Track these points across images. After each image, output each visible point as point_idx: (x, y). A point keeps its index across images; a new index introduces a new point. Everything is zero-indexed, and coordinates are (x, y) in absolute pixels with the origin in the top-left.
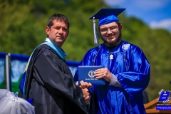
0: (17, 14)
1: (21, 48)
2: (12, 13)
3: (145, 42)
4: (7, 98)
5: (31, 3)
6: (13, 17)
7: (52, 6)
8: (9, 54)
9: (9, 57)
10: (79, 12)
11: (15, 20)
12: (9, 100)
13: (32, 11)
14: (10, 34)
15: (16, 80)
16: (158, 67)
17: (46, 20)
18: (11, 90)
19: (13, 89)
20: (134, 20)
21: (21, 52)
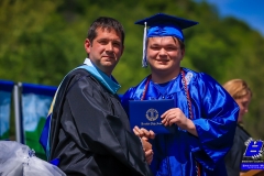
6: (27, 20)
8: (20, 84)
9: (20, 89)
14: (22, 49)
15: (31, 127)
17: (83, 25)
21: (41, 79)
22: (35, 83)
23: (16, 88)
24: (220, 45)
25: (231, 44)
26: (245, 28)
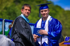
3: (62, 16)
4: (3, 38)
8: (4, 20)
9: (4, 21)
10: (34, 3)
12: (4, 39)
15: (7, 30)
16: (67, 27)
18: (4, 35)
19: (5, 34)
20: (57, 6)
22: (8, 19)
23: (3, 20)
24: (54, 12)
25: (57, 12)
26: (60, 8)
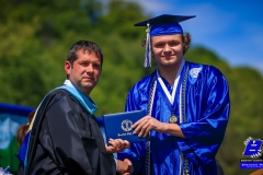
0: (13, 38)
1: (19, 94)
2: (5, 36)
5: (36, 20)
6: (5, 43)
7: (70, 26)
11: (10, 47)
13: (38, 34)
17: (59, 49)
21: (18, 101)
